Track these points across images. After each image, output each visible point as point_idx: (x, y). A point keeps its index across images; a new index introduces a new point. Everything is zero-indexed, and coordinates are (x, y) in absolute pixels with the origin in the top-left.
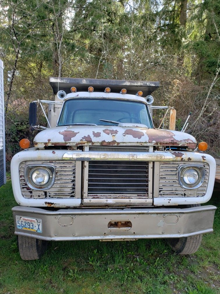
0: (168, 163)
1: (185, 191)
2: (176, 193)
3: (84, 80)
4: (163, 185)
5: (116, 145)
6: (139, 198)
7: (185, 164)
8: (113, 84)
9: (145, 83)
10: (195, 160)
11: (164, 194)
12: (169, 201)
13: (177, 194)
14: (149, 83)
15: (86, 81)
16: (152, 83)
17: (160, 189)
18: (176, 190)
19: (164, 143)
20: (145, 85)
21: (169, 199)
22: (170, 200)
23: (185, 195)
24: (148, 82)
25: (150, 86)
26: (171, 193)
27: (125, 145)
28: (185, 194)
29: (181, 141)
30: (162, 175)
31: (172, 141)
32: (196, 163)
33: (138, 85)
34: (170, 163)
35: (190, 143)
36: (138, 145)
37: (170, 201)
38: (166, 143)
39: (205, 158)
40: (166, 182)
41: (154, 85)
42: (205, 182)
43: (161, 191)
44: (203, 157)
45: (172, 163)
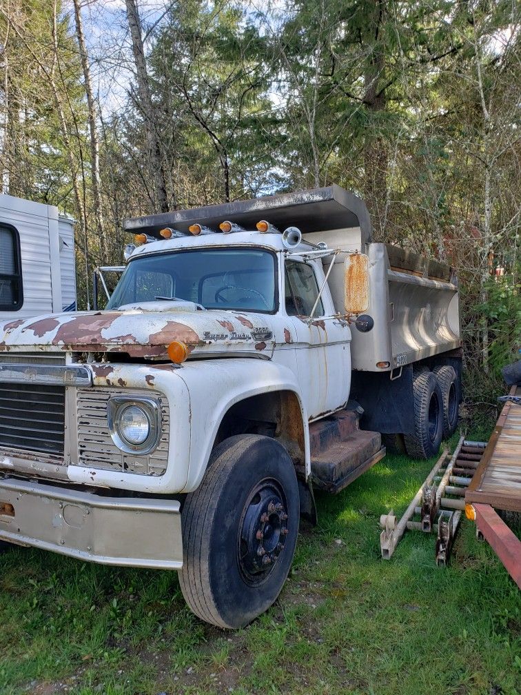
0: (91, 391)
1: (125, 456)
2: (109, 460)
3: (178, 215)
4: (85, 440)
5: (6, 351)
6: (49, 462)
7: (120, 392)
8: (232, 212)
9: (299, 196)
10: (132, 385)
11: (88, 460)
12: (91, 475)
13: (111, 463)
14: (308, 195)
15: (182, 215)
16: (316, 194)
17: (81, 446)
18: (109, 454)
19: (78, 346)
20: (299, 203)
21: (93, 470)
22: (94, 473)
23: (126, 466)
24: (305, 193)
25: (312, 202)
26: (101, 459)
27: (17, 350)
28: (125, 464)
29: (110, 340)
30: (81, 417)
31: (93, 340)
32: (143, 392)
33: (283, 204)
34: (94, 391)
35: (127, 344)
36: (38, 350)
37: (94, 476)
38: (83, 346)
39: (151, 381)
40: (89, 433)
41: (321, 198)
42: (165, 439)
43: (84, 451)
44: (149, 378)
45: (98, 391)
